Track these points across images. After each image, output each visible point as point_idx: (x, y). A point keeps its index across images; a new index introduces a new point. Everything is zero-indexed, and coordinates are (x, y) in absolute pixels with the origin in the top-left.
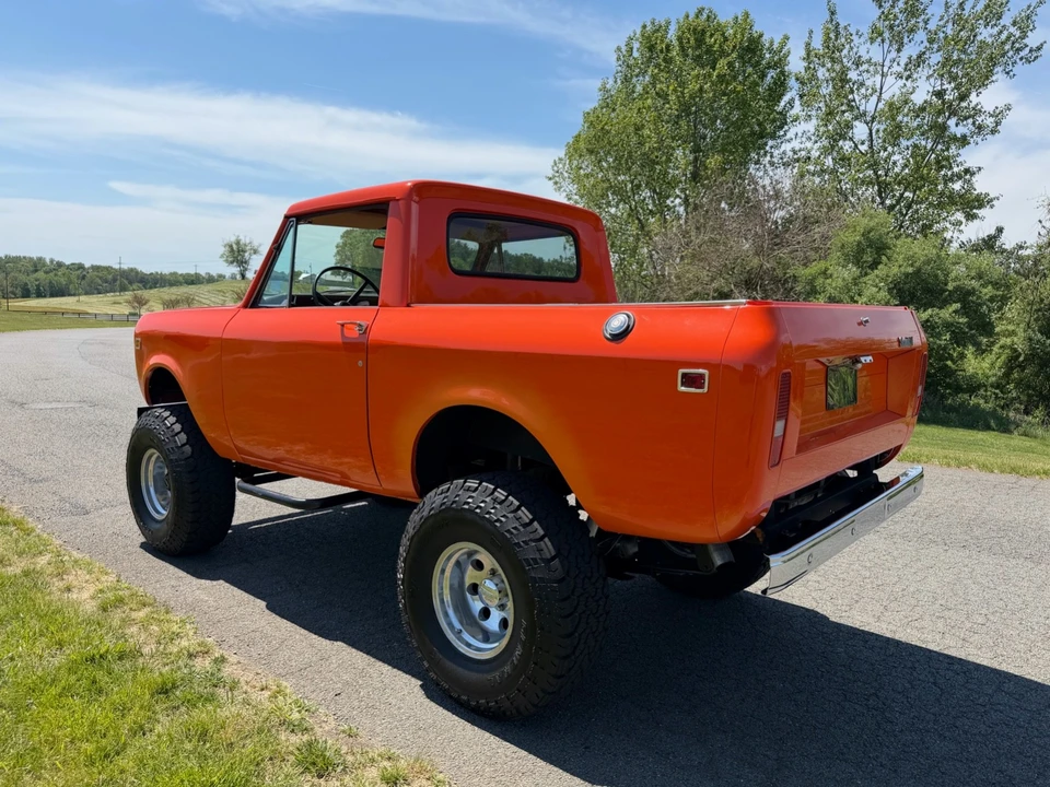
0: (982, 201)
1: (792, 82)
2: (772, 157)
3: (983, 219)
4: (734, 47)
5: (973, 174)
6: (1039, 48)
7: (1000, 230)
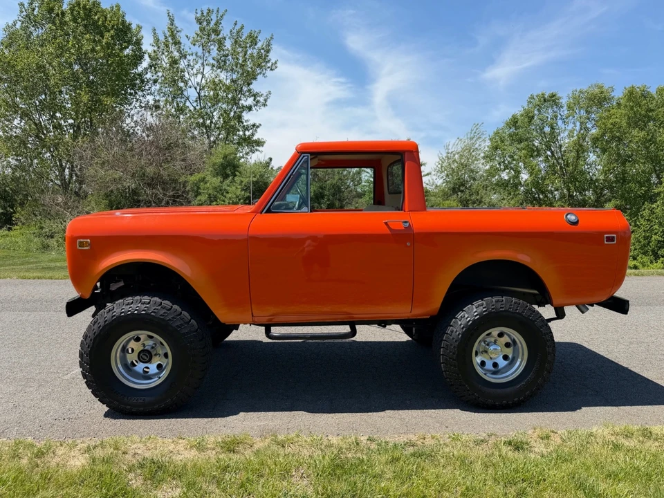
0: (259, 143)
1: (146, 56)
2: (141, 102)
3: (261, 152)
4: (113, 26)
5: (258, 127)
6: (276, 63)
7: (271, 159)
